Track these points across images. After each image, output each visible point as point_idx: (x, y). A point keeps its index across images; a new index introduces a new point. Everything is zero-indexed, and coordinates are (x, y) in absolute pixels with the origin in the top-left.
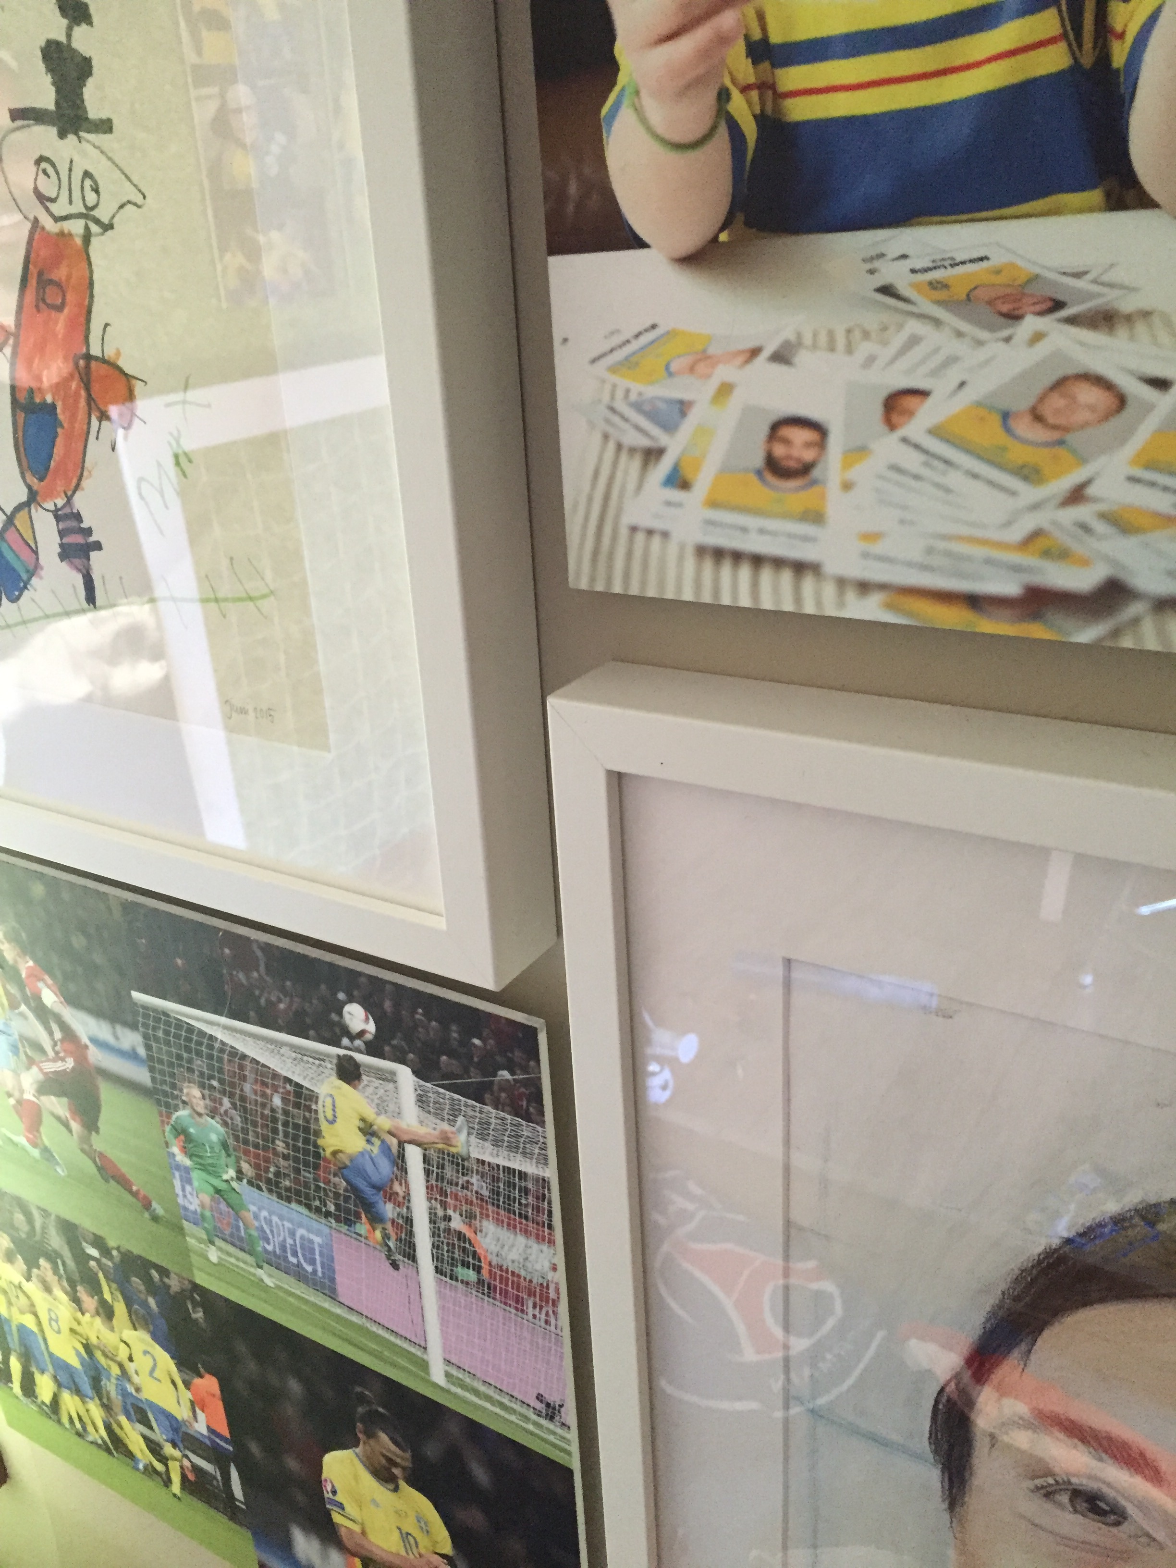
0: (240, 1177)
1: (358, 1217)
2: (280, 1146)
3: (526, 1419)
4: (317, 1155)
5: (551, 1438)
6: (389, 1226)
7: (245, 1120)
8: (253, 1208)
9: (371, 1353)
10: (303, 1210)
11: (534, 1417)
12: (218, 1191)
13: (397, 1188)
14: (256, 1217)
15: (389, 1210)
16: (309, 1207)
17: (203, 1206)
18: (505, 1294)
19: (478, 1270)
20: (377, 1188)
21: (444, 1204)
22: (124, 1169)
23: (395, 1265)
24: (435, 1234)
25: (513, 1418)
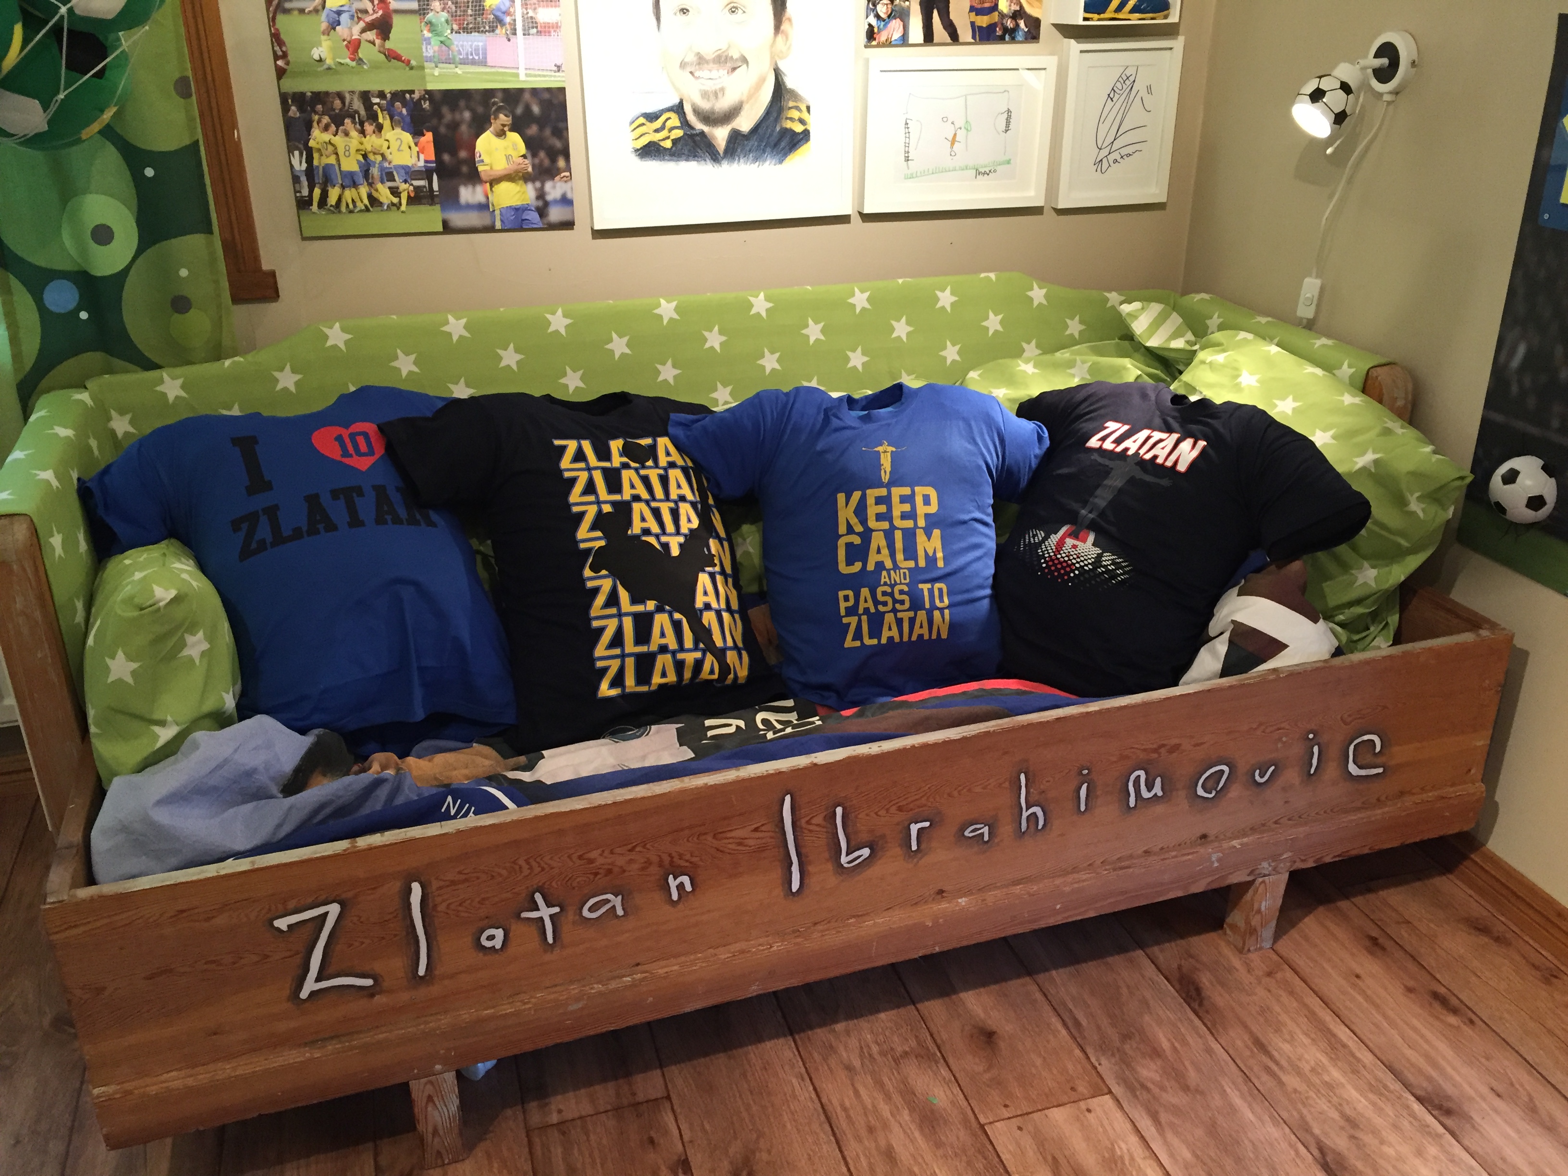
0: (452, 30)
1: (497, 27)
2: (470, 12)
3: (551, 76)
4: (484, 10)
5: (559, 79)
6: (508, 26)
7: (456, 7)
8: (456, 43)
9: (500, 82)
10: (476, 34)
11: (553, 74)
12: (442, 42)
13: (512, 10)
14: (457, 46)
15: (508, 19)
16: (478, 32)
17: (434, 52)
18: (545, 32)
19: (537, 27)
20: (504, 13)
21: (526, 9)
22: (399, 52)
23: (509, 40)
24: (523, 21)
25: (547, 79)
